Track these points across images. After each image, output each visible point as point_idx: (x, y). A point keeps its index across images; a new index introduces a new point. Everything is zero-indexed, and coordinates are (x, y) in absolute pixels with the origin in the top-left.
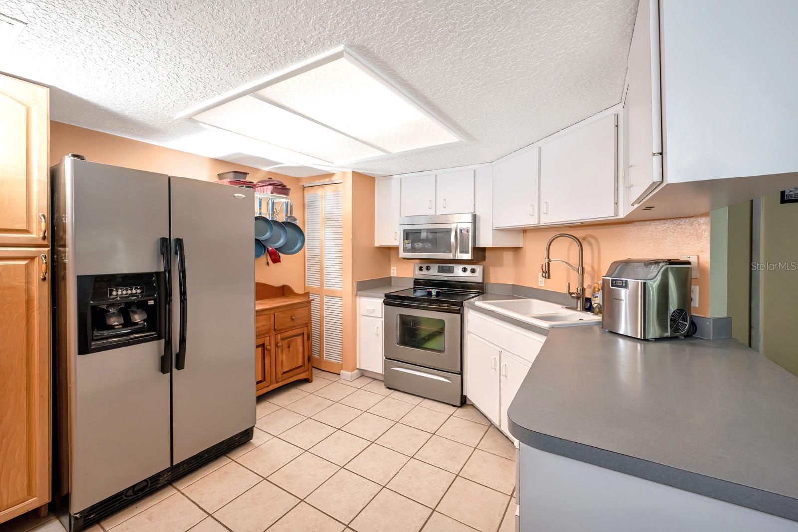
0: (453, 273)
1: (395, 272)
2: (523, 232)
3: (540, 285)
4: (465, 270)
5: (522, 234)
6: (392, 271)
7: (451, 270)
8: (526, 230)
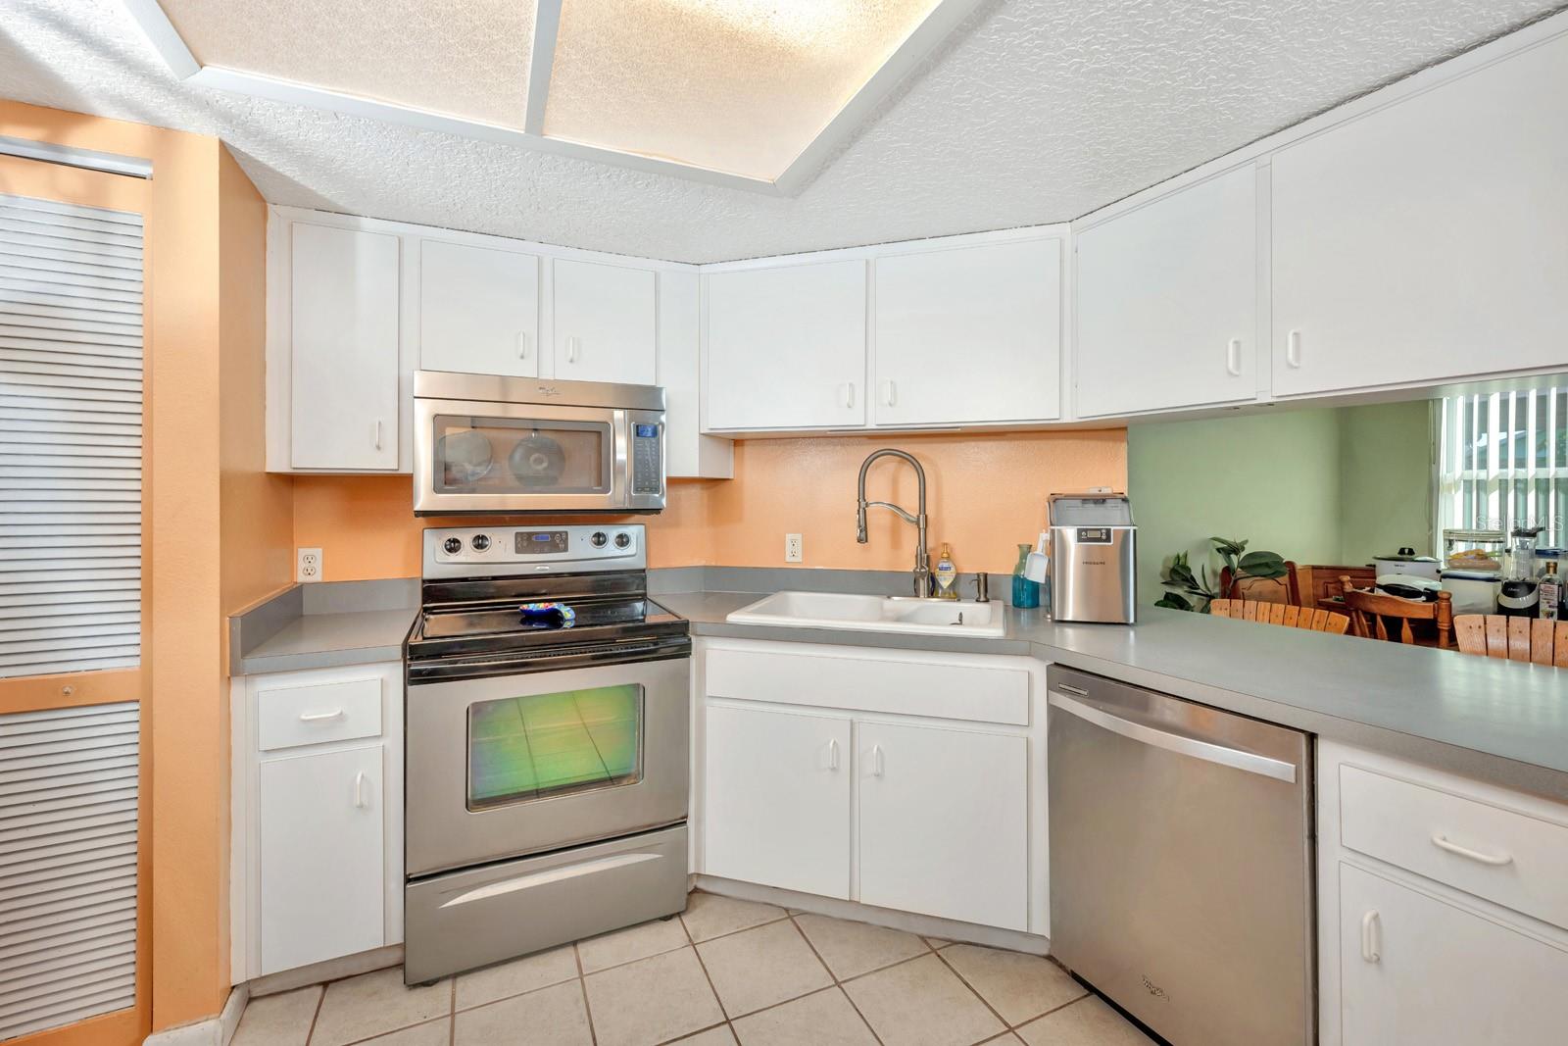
0: (566, 549)
1: (318, 565)
2: (735, 445)
3: (789, 558)
4: (600, 540)
5: (732, 448)
6: (301, 565)
7: (558, 544)
8: (743, 440)
